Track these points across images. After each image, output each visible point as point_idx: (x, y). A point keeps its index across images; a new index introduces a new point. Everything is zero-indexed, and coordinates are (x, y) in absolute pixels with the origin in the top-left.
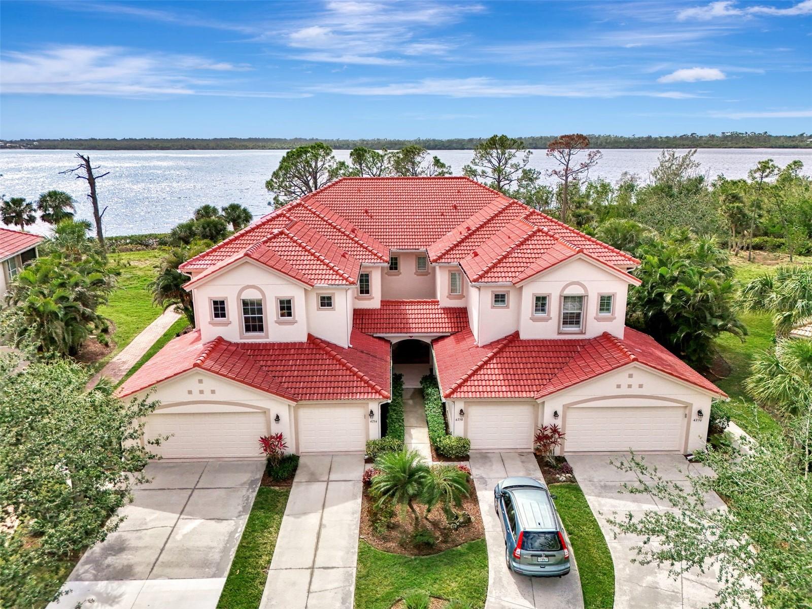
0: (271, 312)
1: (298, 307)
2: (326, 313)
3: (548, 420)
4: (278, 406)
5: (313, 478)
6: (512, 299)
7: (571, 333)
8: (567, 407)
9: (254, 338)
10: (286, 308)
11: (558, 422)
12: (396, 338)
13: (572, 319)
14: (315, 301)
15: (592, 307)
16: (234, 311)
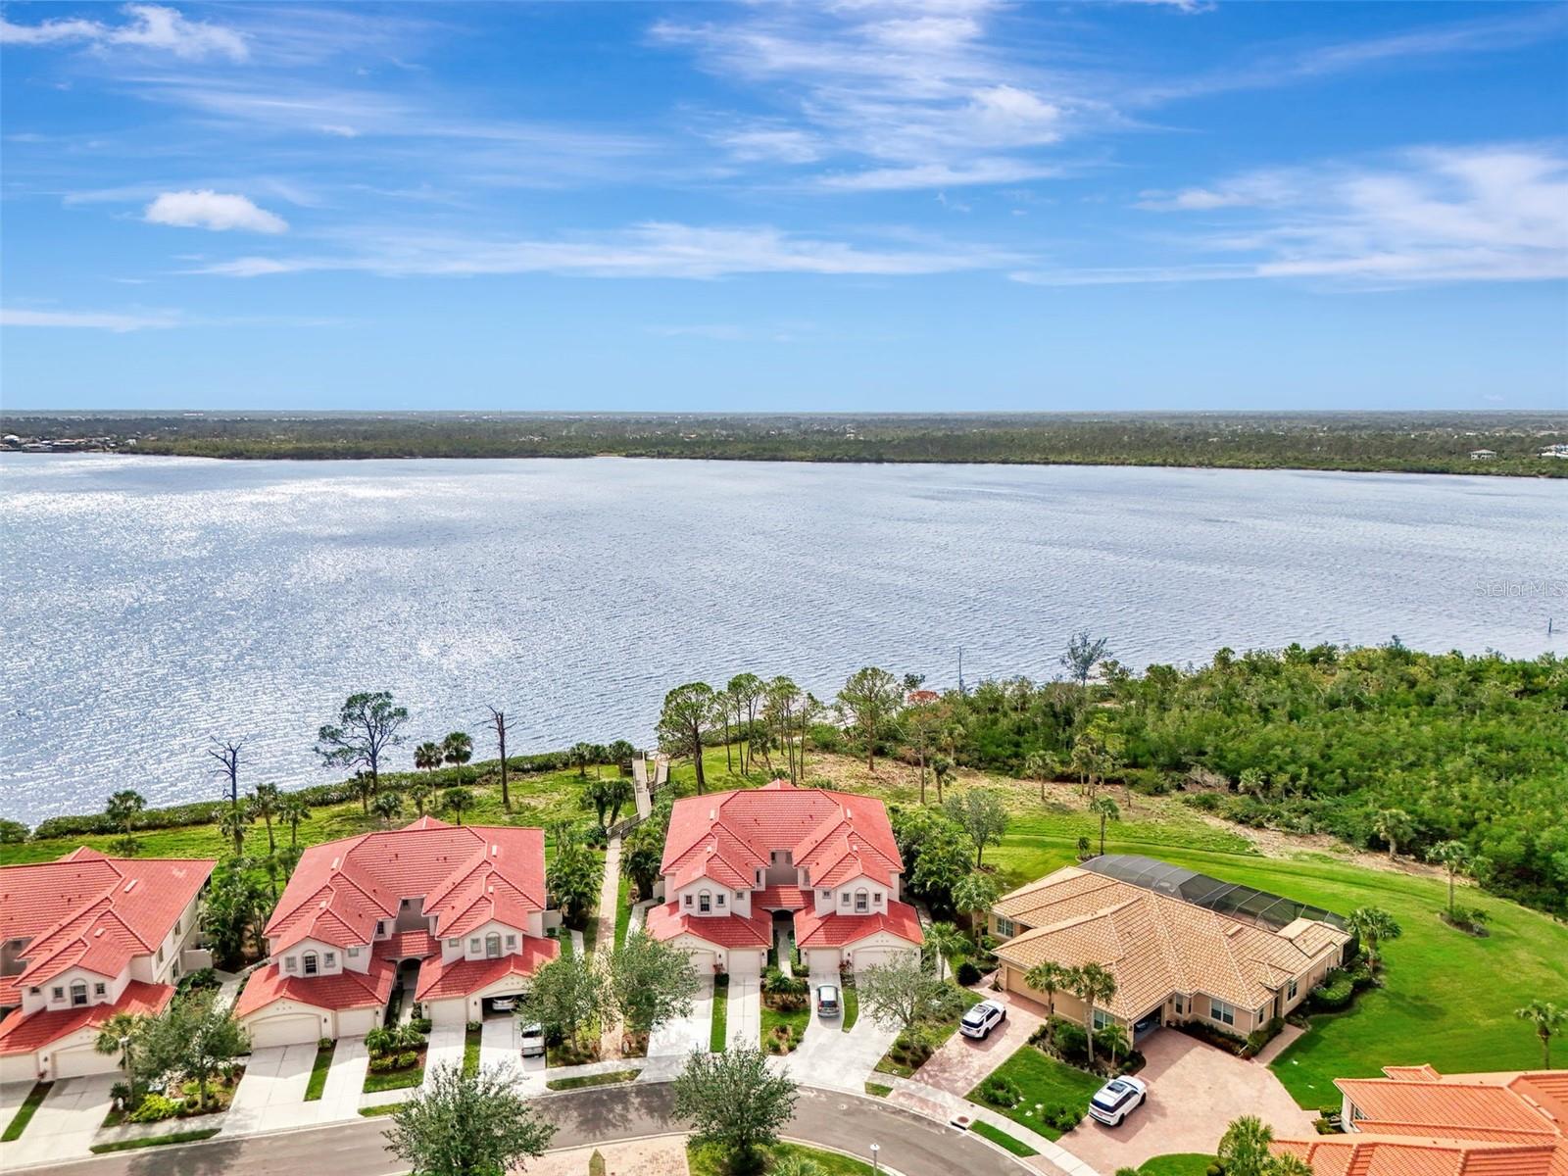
0: (714, 901)
1: (727, 900)
2: (740, 901)
3: (846, 958)
4: (720, 950)
5: (737, 984)
6: (832, 894)
7: (862, 912)
8: (854, 951)
9: (705, 914)
10: (721, 899)
11: (850, 959)
12: (774, 909)
13: (862, 905)
14: (734, 896)
15: (871, 899)
16: (696, 902)
